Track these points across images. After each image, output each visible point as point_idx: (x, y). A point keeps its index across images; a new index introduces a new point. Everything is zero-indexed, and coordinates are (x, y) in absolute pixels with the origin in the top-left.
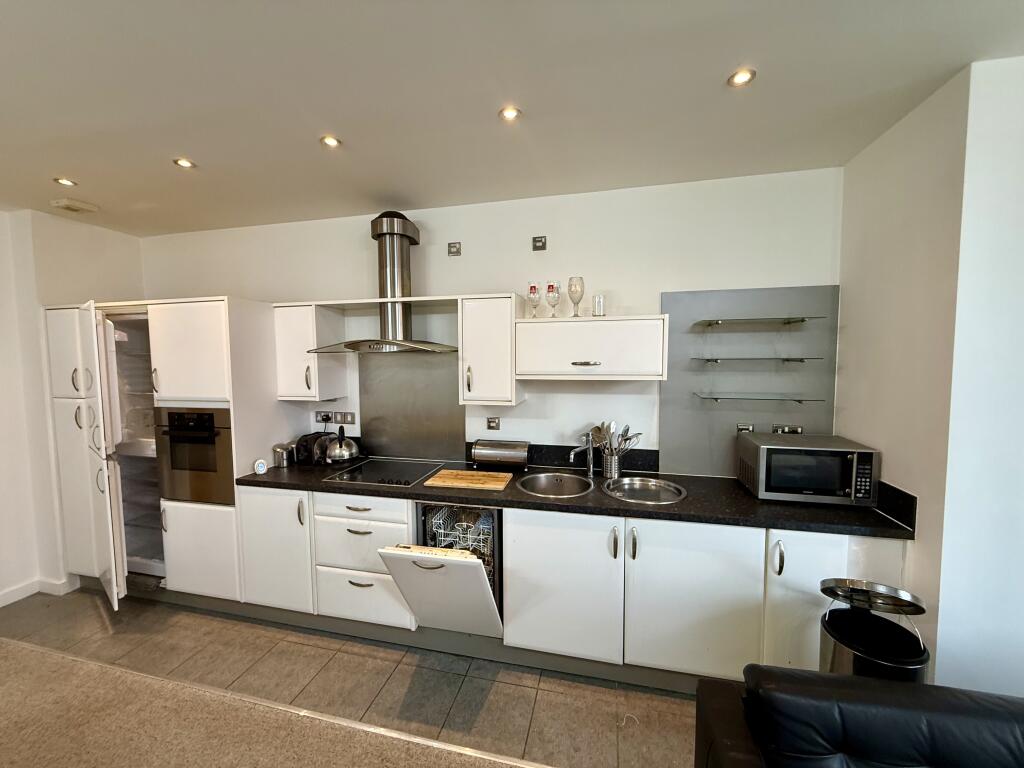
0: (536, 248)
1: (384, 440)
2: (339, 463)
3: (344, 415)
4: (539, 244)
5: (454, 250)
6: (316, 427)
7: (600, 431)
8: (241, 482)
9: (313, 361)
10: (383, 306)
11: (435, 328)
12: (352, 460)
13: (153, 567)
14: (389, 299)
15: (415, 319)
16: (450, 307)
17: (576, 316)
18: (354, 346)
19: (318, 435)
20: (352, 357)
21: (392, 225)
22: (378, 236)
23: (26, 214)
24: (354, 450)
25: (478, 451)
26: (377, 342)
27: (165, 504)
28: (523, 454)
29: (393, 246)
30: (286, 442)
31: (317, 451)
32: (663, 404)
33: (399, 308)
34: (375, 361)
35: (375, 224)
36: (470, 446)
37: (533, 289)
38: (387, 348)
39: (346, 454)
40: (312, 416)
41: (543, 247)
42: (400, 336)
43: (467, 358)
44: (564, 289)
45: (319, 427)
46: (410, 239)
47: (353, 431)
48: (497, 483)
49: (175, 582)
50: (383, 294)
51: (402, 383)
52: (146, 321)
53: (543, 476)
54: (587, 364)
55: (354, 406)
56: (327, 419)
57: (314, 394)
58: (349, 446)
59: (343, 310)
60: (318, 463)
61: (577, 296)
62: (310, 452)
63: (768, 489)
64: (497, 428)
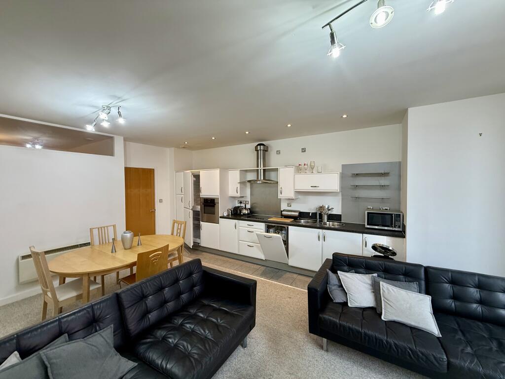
0: (302, 152)
1: (257, 210)
2: (244, 214)
3: (246, 201)
4: (304, 150)
5: (278, 152)
6: (237, 205)
7: (322, 208)
8: (221, 217)
9: (238, 186)
10: (258, 170)
11: (272, 176)
12: (248, 214)
13: (198, 241)
14: (259, 168)
15: (267, 173)
16: (276, 170)
17: (312, 172)
18: (249, 181)
19: (239, 207)
20: (248, 184)
21: (261, 148)
22: (257, 151)
23: (173, 149)
24: (249, 211)
25: (284, 213)
26: (256, 180)
27: (201, 223)
28: (297, 214)
29: (261, 153)
30: (230, 208)
31: (239, 212)
32: (342, 199)
33: (262, 170)
34: (255, 185)
35: (256, 147)
36: (282, 211)
37: (300, 165)
38: (258, 182)
39: (246, 212)
40: (237, 201)
41: (305, 151)
42: (262, 179)
43: (281, 185)
44: (309, 164)
45: (239, 205)
46: (266, 150)
47: (248, 206)
48: (288, 221)
49: (202, 244)
50: (258, 167)
51: (262, 192)
52: (199, 175)
53: (302, 221)
54: (316, 187)
55: (249, 199)
56: (241, 203)
57: (239, 195)
58: (247, 210)
59: (246, 171)
60: (239, 214)
61: (313, 167)
62: (237, 211)
63: (368, 225)
64: (290, 206)
